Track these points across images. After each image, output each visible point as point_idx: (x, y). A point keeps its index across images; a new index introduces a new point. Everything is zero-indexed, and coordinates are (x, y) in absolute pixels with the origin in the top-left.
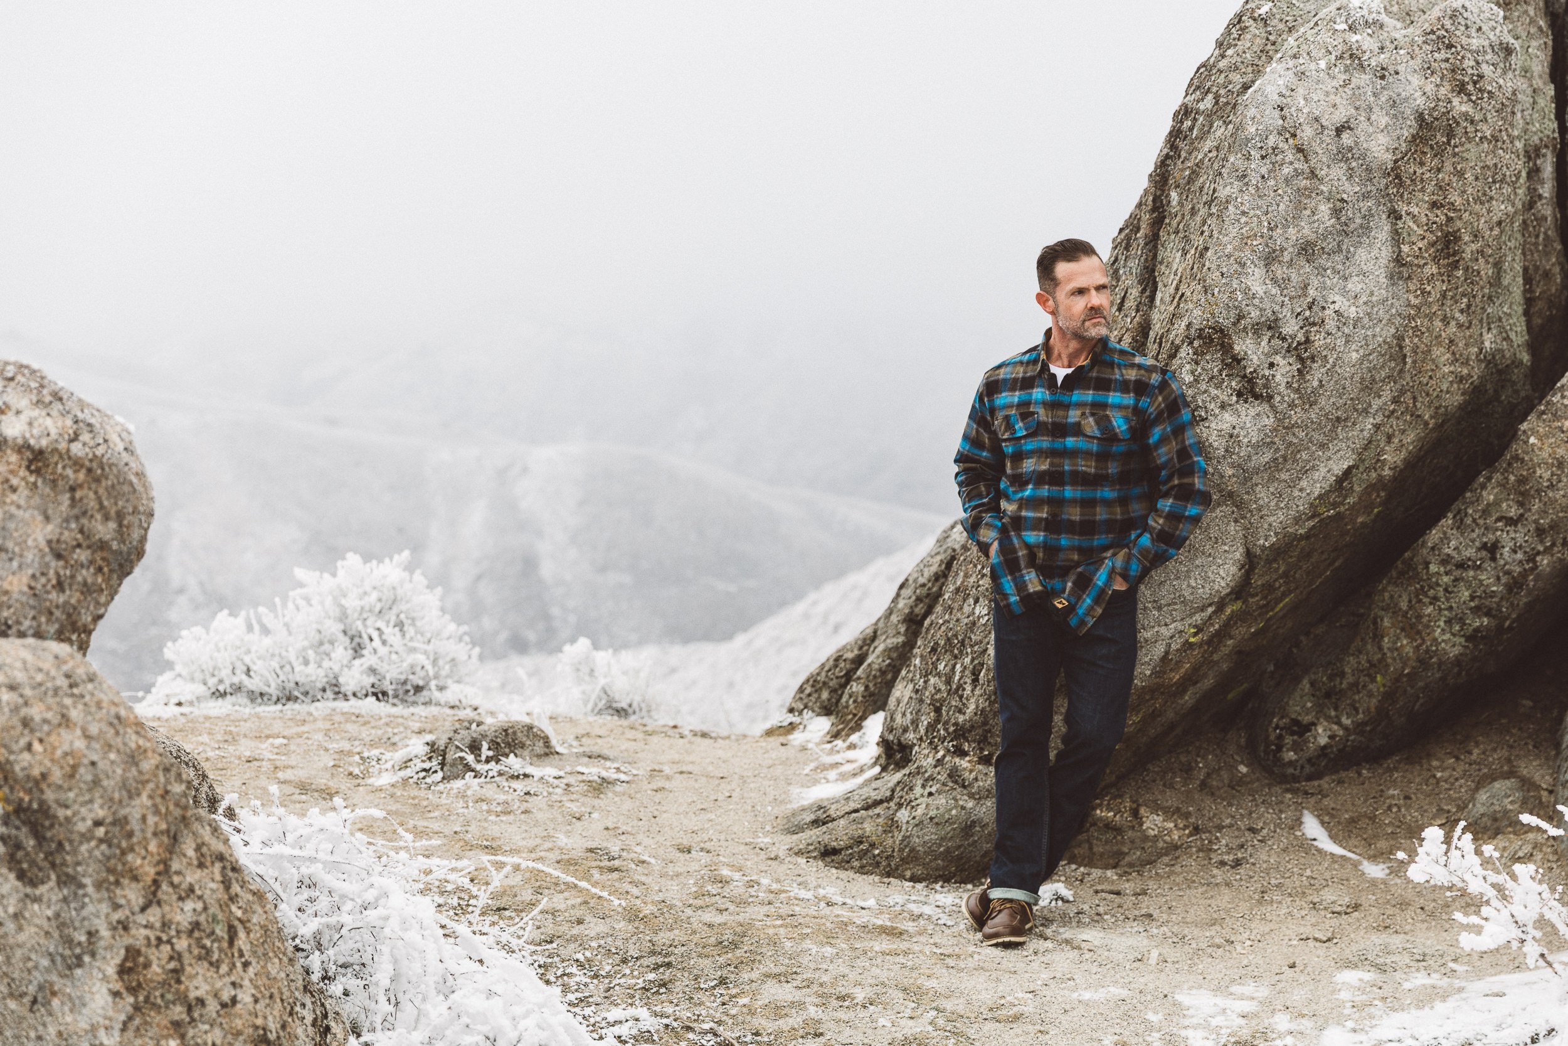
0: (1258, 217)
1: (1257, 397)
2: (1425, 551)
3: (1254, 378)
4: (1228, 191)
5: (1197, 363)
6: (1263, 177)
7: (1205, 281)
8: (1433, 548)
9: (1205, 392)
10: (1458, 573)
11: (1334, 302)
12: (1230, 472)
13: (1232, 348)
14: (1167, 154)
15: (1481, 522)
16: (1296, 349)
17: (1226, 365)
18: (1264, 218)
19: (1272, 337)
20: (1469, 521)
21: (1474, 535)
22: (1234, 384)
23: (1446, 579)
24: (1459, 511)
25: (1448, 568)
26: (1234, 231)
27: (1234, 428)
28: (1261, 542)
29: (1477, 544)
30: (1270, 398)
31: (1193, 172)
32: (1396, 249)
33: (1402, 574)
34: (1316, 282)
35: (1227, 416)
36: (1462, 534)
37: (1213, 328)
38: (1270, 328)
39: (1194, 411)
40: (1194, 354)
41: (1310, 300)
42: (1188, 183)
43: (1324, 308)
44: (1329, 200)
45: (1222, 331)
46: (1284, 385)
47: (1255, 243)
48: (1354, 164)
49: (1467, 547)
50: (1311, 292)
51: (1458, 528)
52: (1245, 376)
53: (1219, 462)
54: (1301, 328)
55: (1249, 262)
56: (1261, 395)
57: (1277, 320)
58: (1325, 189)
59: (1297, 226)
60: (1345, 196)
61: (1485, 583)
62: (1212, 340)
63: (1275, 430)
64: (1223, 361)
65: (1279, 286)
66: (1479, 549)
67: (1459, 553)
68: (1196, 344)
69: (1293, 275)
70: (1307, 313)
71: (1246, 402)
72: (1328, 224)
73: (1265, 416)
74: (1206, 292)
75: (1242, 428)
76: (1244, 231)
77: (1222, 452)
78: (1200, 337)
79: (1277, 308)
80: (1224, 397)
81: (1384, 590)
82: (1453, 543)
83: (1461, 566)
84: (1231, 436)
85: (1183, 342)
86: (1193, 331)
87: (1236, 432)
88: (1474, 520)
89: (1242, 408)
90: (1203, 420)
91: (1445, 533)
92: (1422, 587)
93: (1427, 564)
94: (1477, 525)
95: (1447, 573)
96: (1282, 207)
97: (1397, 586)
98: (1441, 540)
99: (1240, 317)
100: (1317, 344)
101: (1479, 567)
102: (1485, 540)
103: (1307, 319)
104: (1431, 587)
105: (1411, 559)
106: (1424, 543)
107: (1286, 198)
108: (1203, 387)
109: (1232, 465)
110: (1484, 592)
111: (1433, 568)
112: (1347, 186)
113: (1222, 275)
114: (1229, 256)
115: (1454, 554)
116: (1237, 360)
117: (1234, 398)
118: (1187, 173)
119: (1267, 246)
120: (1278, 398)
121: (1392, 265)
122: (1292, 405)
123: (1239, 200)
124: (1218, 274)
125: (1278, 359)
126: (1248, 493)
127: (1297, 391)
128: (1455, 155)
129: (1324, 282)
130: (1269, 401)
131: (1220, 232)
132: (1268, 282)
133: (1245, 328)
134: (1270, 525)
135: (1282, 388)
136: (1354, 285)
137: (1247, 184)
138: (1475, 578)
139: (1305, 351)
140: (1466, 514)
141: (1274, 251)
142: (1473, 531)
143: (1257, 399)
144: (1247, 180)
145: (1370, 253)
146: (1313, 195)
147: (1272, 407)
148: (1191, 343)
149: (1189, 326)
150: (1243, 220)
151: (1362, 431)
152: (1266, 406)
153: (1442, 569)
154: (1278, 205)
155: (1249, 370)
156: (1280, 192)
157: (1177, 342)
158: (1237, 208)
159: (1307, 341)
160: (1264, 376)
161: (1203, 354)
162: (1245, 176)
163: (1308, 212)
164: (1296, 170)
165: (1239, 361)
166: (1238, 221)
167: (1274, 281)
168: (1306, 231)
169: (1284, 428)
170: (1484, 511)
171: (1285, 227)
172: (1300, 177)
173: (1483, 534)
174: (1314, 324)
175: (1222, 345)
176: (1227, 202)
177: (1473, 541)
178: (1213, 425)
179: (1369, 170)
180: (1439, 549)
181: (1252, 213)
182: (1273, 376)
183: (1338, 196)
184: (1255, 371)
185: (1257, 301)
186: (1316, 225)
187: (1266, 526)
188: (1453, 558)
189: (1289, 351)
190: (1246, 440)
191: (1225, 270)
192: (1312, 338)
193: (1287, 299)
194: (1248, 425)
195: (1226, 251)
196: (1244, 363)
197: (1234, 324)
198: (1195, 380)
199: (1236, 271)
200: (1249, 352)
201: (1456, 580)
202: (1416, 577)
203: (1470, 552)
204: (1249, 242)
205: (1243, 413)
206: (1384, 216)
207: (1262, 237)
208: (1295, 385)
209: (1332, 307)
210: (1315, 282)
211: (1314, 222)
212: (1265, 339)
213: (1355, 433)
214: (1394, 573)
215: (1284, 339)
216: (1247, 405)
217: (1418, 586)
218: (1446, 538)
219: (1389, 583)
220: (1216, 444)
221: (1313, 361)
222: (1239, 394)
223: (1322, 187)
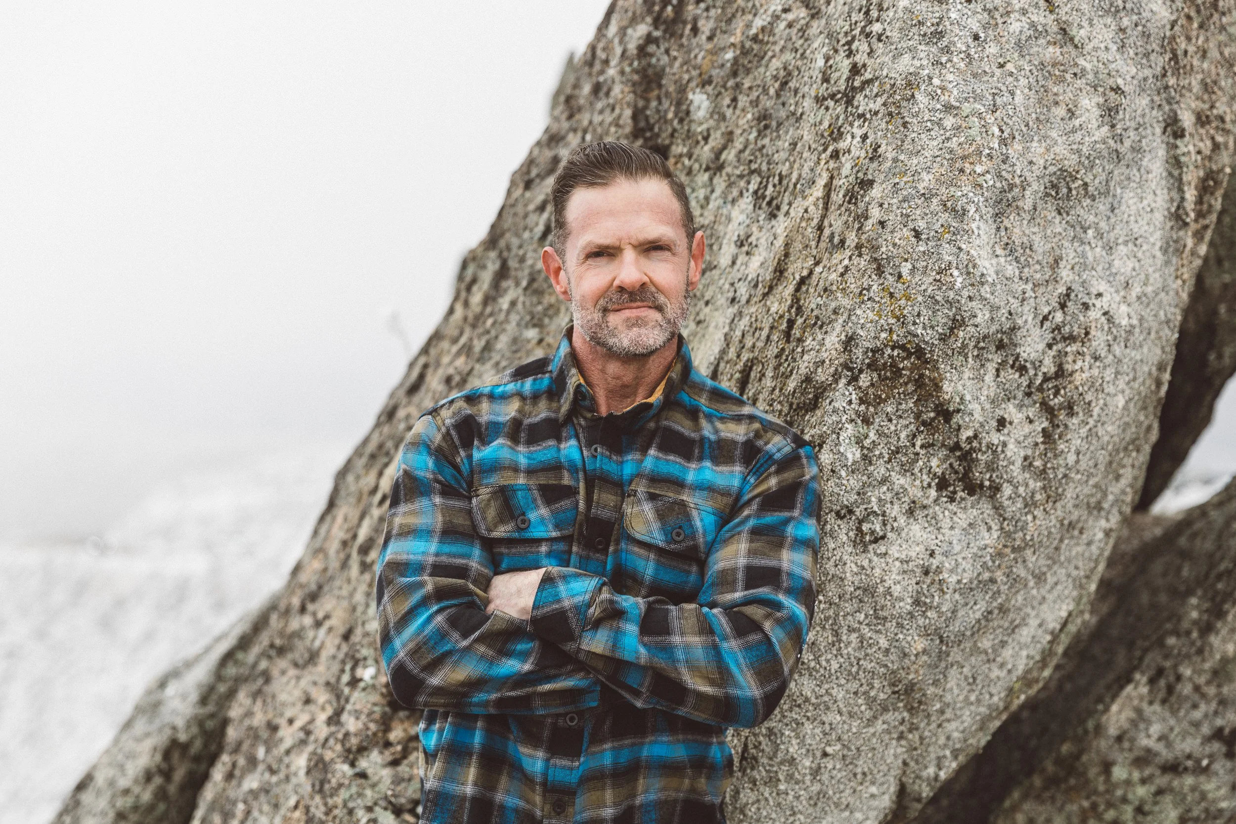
0: (980, 116)
1: (972, 488)
2: (1103, 744)
3: (973, 449)
4: (906, 63)
5: (867, 421)
6: (976, 37)
7: (875, 248)
8: (1119, 739)
9: (884, 481)
10: (1162, 781)
11: (1099, 295)
12: (920, 644)
13: (938, 388)
14: (649, 35)
15: (1211, 691)
16: (1040, 389)
17: (924, 423)
18: (990, 118)
19: (1003, 364)
20: (1186, 689)
21: (1197, 715)
22: (934, 462)
23: (1141, 791)
24: (1160, 672)
25: (1147, 772)
26: (932, 145)
27: (932, 554)
28: (931, 771)
29: (1206, 730)
30: (996, 489)
31: (745, 52)
32: (1175, 195)
33: (1053, 782)
34: (1072, 254)
35: (917, 530)
36: (1174, 712)
37: (903, 347)
38: (1000, 346)
39: (861, 522)
40: (862, 401)
41: (1062, 289)
42: (735, 74)
43: (1086, 306)
44: (1095, 88)
45: (919, 352)
46: (1019, 462)
47: (979, 169)
48: (1126, 22)
49: (1184, 735)
50: (1066, 274)
51: (1164, 702)
52: (957, 447)
53: (900, 626)
54: (1050, 346)
55: (972, 209)
56: (981, 486)
57: (1014, 329)
58: (1089, 67)
59: (1045, 137)
60: (1120, 81)
61: (1210, 796)
62: (898, 373)
63: (1000, 554)
64: (918, 416)
65: (1017, 260)
66: (1208, 740)
67: (1169, 745)
68: (864, 380)
69: (1036, 239)
70: (1059, 317)
71: (952, 500)
72: (1098, 135)
73: (983, 528)
74: (880, 271)
75: (946, 554)
76: (953, 144)
77: (906, 605)
78: (872, 366)
79: (1015, 304)
80: (915, 492)
81: (1015, 808)
82: (1156, 729)
83: (1173, 768)
84: (926, 573)
85: (836, 377)
86: (859, 353)
87: (935, 562)
88: (1197, 688)
89: (944, 513)
90: (876, 541)
91: (1139, 711)
92: (1094, 806)
93: (1107, 767)
94: (1203, 696)
95: (1143, 781)
96: (1019, 98)
97: (1043, 802)
98: (1134, 723)
99: (956, 324)
100: (1078, 378)
101: (1206, 770)
102: (1219, 722)
103: (1058, 328)
104: (1110, 805)
105: (1077, 756)
106: (1099, 729)
107: (1023, 82)
108: (879, 470)
109: (926, 633)
110: (1207, 811)
111: (1119, 773)
112: (1120, 64)
113: (917, 235)
114: (927, 197)
115: (1160, 747)
116: (945, 413)
117: (933, 493)
118: (729, 55)
119: (999, 176)
120: (1007, 490)
121: (1169, 224)
122: (1030, 504)
123: (936, 82)
124: (906, 232)
125: (1011, 411)
126: (936, 683)
127: (1042, 473)
128: (1223, 28)
129: (1084, 255)
130: (992, 497)
131: (899, 148)
132: (999, 251)
133: (964, 346)
134: (948, 738)
135: (1016, 470)
136: (1123, 264)
137: (947, 50)
138: (1194, 789)
139: (1056, 394)
140: (1179, 678)
141: (1011, 187)
142: (1195, 706)
143: (971, 493)
144: (945, 42)
145: (1141, 199)
146: (1068, 76)
147: (998, 508)
148: (854, 379)
149: (849, 342)
150: (949, 122)
151: (1089, 544)
152: (986, 507)
153: (1136, 775)
154: (1012, 94)
155: (966, 434)
156: (1010, 67)
157: (822, 376)
158: (933, 96)
159: (1060, 373)
160: (989, 446)
161: (879, 401)
162: (939, 35)
163: (1061, 111)
164: (1033, 25)
165: (947, 415)
166: (939, 122)
167: (1009, 248)
168: (1061, 150)
169: (1014, 550)
170: (1215, 673)
171: (1027, 139)
172: (1042, 41)
173: (1216, 713)
174: (1071, 338)
175: (919, 383)
176: (909, 84)
177: (1197, 725)
178: (894, 551)
179: (1146, 35)
180: (1132, 740)
181: (967, 108)
182: (1005, 444)
183: (1111, 82)
184: (976, 436)
185: (986, 290)
186: (1078, 136)
187: (942, 740)
188: (1157, 754)
189: (1028, 394)
190: (953, 579)
191: (921, 225)
192: (1069, 367)
193: (1029, 286)
194: (957, 548)
195: (921, 186)
196: (956, 419)
197: (943, 338)
198: (865, 457)
199: (946, 227)
200: (968, 397)
201: (1160, 792)
202: (1085, 787)
203: (1190, 745)
204: (968, 168)
205: (946, 523)
206: (1158, 130)
207: (990, 156)
208: (1038, 463)
209: (1098, 303)
210: (1070, 253)
211: (1074, 131)
212: (991, 367)
213: (1080, 549)
214: (1037, 781)
215: (1022, 370)
216: (953, 507)
217: (1086, 804)
218: (1140, 719)
219: (1025, 797)
220: (897, 590)
221: (1071, 413)
222: (943, 484)
223: (1081, 61)
